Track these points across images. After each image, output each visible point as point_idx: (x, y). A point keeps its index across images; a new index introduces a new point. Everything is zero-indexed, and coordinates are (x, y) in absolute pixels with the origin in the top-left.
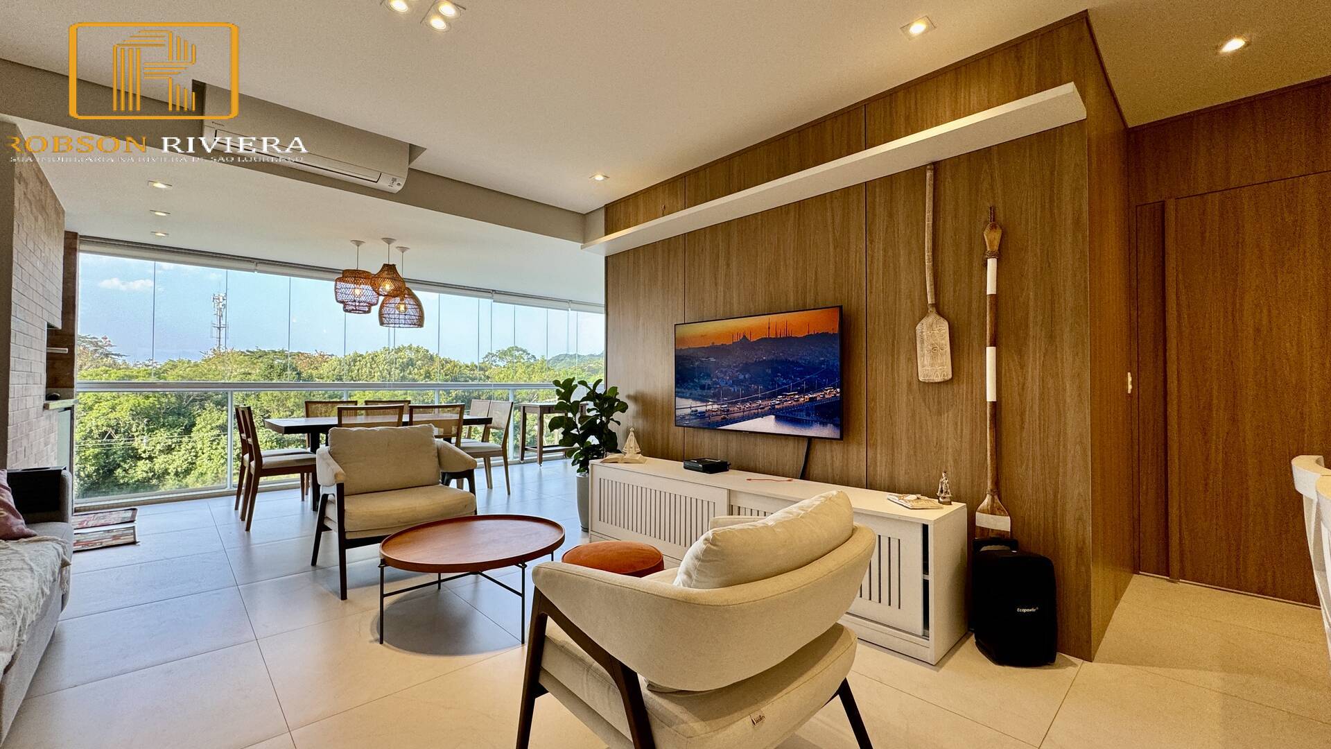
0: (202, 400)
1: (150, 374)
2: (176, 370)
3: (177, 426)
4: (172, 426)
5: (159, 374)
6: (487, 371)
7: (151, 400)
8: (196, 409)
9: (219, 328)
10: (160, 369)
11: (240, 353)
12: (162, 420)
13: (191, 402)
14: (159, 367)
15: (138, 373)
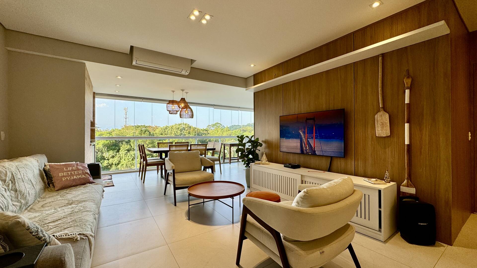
0: (122, 141)
1: (107, 133)
2: (114, 132)
3: (115, 149)
4: (114, 149)
5: (110, 133)
6: (208, 131)
7: (108, 141)
8: (120, 144)
9: (126, 118)
10: (110, 132)
11: (132, 126)
12: (111, 148)
13: (119, 142)
14: (110, 131)
15: (104, 133)
